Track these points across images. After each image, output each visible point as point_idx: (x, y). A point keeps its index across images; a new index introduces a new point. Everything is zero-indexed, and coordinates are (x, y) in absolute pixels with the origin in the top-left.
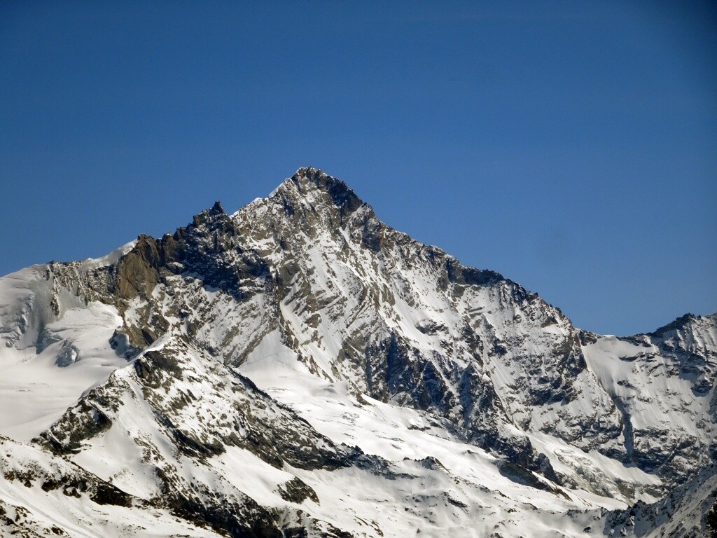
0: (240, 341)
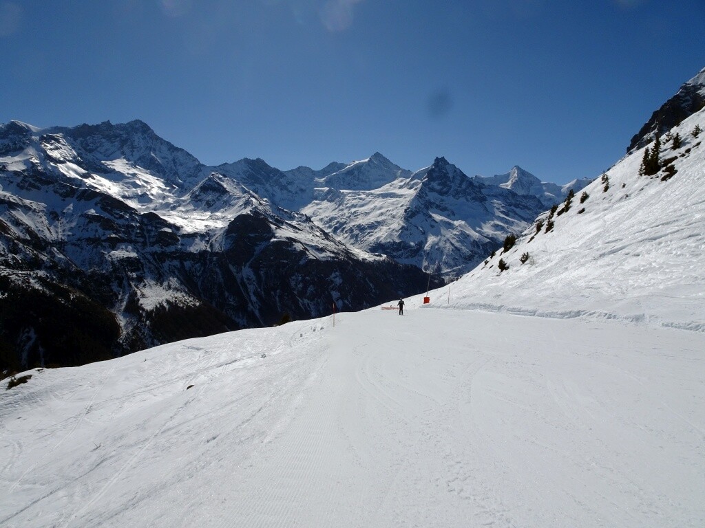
0: (109, 152)
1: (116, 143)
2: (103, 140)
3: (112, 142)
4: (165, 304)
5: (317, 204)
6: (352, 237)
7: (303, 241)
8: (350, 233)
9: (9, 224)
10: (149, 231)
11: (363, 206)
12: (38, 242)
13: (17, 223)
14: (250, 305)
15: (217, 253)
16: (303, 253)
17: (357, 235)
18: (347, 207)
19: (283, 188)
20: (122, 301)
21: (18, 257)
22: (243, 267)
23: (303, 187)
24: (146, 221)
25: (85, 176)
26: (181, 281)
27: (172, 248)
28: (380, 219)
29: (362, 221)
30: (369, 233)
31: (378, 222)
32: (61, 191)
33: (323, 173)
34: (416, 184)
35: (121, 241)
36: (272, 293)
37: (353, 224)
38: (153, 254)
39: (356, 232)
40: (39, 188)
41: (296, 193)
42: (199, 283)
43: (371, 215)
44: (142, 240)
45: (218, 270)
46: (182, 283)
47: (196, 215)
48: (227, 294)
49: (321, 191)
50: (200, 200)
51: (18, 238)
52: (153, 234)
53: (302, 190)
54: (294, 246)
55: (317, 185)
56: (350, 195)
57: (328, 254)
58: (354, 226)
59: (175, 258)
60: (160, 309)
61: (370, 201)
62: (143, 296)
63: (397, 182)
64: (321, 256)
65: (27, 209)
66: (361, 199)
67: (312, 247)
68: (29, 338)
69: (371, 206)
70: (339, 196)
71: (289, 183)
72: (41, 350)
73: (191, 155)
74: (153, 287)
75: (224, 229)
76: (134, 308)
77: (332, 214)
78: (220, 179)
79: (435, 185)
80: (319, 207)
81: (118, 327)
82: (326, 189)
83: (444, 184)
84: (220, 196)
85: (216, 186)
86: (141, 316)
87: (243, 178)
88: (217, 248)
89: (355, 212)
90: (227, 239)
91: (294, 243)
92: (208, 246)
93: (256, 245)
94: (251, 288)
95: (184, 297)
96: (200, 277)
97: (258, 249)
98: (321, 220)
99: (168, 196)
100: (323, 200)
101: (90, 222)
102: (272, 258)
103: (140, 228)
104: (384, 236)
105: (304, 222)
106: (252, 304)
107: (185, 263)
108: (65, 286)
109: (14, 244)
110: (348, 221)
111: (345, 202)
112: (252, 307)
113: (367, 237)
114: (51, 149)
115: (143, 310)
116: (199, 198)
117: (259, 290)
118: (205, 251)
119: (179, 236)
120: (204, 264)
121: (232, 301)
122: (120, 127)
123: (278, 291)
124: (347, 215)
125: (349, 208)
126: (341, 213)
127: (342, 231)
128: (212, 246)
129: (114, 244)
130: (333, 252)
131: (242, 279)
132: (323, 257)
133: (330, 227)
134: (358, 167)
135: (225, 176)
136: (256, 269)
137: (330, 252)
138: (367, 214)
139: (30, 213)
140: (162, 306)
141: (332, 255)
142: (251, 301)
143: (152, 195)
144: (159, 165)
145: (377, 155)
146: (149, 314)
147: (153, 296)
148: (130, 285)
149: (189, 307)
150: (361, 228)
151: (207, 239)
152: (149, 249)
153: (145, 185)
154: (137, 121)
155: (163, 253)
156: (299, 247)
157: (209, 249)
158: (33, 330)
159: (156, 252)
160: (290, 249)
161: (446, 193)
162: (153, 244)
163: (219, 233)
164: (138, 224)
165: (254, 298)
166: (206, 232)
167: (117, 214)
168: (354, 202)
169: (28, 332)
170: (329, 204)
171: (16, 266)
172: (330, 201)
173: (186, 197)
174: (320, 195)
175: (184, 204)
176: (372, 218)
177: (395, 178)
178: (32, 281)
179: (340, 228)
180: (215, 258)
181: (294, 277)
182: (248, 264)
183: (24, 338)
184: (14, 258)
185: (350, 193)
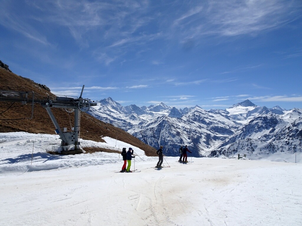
3: (106, 103)
19: (140, 111)
23: (144, 111)
33: (149, 107)
34: (169, 112)
55: (147, 110)
63: (166, 111)
71: (141, 110)
73: (120, 104)
79: (173, 113)
82: (150, 112)
83: (174, 113)
84: (134, 118)
85: (133, 116)
98: (149, 120)
100: (149, 115)
134: (157, 106)
144: (115, 107)
145: (162, 103)
154: (110, 97)
161: (175, 115)
168: (156, 116)
170: (151, 116)
175: (129, 119)
177: (165, 110)
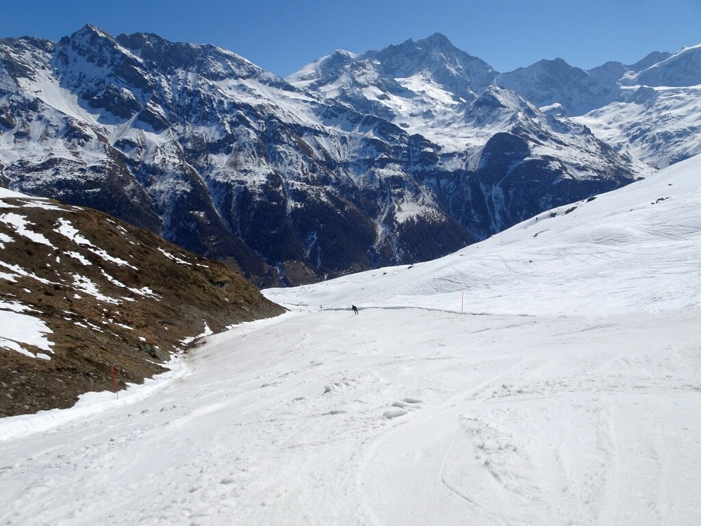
1: (416, 60)
2: (405, 59)
3: (412, 60)
4: (415, 218)
5: (621, 107)
6: (652, 148)
7: (563, 159)
8: (652, 142)
9: (313, 148)
10: (414, 152)
11: (679, 107)
12: (330, 163)
13: (319, 147)
14: (493, 223)
15: (471, 172)
16: (558, 173)
17: (660, 145)
18: (658, 110)
19: (583, 90)
20: (383, 213)
21: (315, 175)
22: (493, 186)
23: (608, 87)
24: (412, 142)
25: (382, 98)
26: (434, 198)
27: (431, 168)
28: (695, 124)
29: (671, 128)
30: (676, 142)
31: (693, 129)
32: (351, 118)
33: (635, 68)
35: (389, 161)
36: (518, 213)
37: (659, 131)
38: (415, 173)
39: (658, 142)
40: (337, 116)
41: (598, 94)
42: (451, 200)
43: (685, 119)
44: (407, 160)
45: (468, 189)
46: (434, 200)
47: (463, 133)
48: (473, 211)
49: (631, 90)
50: (472, 116)
51: (317, 161)
52: (416, 154)
53: (606, 91)
54: (550, 165)
55: (626, 83)
56: (666, 94)
57: (590, 173)
58: (658, 134)
59: (433, 176)
60: (410, 223)
61: (692, 100)
62: (400, 210)
64: (580, 175)
65: (326, 135)
66: (678, 98)
67: (572, 165)
68: (313, 239)
69: (691, 107)
70: (651, 96)
72: (319, 248)
73: (485, 63)
74: (410, 203)
75: (482, 148)
76: (390, 220)
77: (635, 119)
78: (497, 91)
80: (623, 110)
81: (375, 235)
82: (637, 87)
84: (490, 111)
85: (491, 100)
86: (394, 227)
87: (537, 83)
88: (472, 167)
89: (665, 116)
90: (482, 158)
91: (551, 162)
92: (464, 164)
93: (511, 164)
94: (497, 207)
95: (433, 212)
96: (452, 194)
97: (511, 168)
99: (449, 112)
100: (629, 102)
101: (368, 145)
102: (523, 177)
103: (407, 149)
104: (694, 147)
105: (581, 134)
106: (495, 223)
107: (441, 181)
108: (343, 200)
109: (314, 165)
110: (653, 127)
111: (657, 104)
112: (494, 226)
113: (672, 148)
114: (359, 76)
115: (397, 222)
116: (472, 114)
117: (505, 209)
118: (460, 170)
119: (439, 155)
120: (458, 183)
121: (476, 219)
122: (421, 43)
123: (524, 211)
124: (655, 120)
125: (659, 111)
126: (648, 117)
127: (642, 140)
128: (467, 165)
129: (383, 163)
130: (598, 171)
131: (490, 198)
132: (583, 177)
133: (628, 135)
134: (687, 55)
135: (502, 88)
136: (505, 188)
137: (594, 170)
138: (680, 117)
139: (328, 138)
140: (412, 220)
141: (595, 174)
142: (495, 220)
143: (435, 111)
146: (400, 226)
147: (407, 211)
148: (391, 200)
149: (434, 223)
150: (667, 137)
151: (464, 158)
152: (411, 168)
153: (431, 101)
154: (438, 35)
155: (423, 172)
156: (555, 165)
157: (464, 168)
158: (315, 233)
159: (417, 171)
160: (544, 168)
162: (416, 164)
163: (477, 151)
164: (406, 145)
165: (498, 217)
166: (465, 151)
167: (390, 137)
169: (312, 234)
170: (637, 106)
171: (314, 183)
172: (638, 103)
173: (462, 113)
174: (627, 95)
175: (458, 120)
176: (684, 124)
178: (322, 195)
179: (639, 136)
180: (468, 177)
181: (544, 198)
182: (499, 183)
183: (310, 239)
184: (312, 176)
185: (666, 91)
